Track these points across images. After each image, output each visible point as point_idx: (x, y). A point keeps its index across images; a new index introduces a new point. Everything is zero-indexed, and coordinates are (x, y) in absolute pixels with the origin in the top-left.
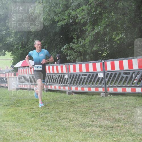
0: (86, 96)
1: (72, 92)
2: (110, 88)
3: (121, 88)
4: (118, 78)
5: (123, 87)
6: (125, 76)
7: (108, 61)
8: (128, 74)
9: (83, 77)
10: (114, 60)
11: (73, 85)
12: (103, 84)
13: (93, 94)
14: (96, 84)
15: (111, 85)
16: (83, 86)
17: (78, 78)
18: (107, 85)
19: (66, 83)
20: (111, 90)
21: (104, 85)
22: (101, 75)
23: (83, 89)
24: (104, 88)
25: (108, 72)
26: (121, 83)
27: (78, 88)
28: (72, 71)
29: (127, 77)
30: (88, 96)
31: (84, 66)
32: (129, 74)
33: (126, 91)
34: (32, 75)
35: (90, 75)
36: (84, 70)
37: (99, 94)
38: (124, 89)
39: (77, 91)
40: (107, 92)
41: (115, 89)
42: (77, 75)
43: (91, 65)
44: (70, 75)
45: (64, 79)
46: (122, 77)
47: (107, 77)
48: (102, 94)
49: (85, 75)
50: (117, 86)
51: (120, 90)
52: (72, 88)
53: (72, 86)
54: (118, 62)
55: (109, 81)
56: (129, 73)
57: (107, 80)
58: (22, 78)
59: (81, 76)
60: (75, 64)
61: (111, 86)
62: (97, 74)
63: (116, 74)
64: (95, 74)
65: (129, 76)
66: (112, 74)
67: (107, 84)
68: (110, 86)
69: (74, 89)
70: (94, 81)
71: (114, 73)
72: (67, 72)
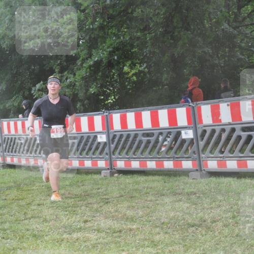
7: (205, 104)
9: (145, 139)
12: (194, 152)
18: (203, 156)
21: (195, 156)
25: (204, 128)
40: (203, 169)
48: (191, 173)
57: (202, 144)
68: (208, 157)
69: (120, 164)
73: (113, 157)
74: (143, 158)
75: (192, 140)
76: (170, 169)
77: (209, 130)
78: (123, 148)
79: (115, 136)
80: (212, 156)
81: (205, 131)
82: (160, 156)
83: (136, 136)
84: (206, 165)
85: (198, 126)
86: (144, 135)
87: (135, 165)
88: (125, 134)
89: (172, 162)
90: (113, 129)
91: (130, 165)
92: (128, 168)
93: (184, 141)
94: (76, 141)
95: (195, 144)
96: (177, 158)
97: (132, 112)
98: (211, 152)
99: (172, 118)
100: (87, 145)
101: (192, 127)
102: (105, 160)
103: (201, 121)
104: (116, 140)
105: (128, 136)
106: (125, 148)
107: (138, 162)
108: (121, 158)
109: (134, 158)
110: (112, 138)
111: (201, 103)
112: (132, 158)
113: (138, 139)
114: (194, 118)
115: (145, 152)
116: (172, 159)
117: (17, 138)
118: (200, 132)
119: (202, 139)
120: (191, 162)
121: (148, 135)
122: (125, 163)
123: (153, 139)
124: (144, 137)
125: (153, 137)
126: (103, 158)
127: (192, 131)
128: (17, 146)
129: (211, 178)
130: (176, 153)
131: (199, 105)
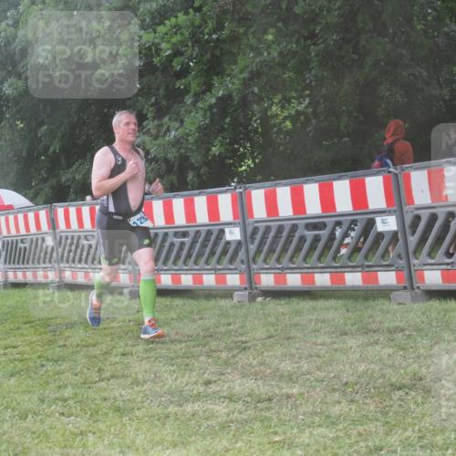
7: (417, 169)
9: (310, 234)
27: (288, 275)
40: (415, 285)
53: (262, 269)
66: (434, 218)
73: (254, 266)
74: (308, 268)
75: (395, 233)
76: (357, 286)
77: (425, 215)
78: (272, 250)
79: (255, 230)
80: (432, 261)
81: (418, 218)
82: (338, 265)
83: (294, 228)
84: (422, 279)
85: (406, 208)
87: (294, 280)
88: (274, 225)
89: (359, 275)
90: (252, 216)
91: (285, 281)
92: (281, 287)
93: (380, 236)
94: (187, 240)
95: (401, 241)
96: (368, 266)
97: (285, 185)
98: (430, 255)
99: (359, 196)
100: (206, 246)
101: (395, 211)
102: (241, 273)
103: (410, 200)
104: (259, 237)
105: (280, 229)
106: (274, 251)
107: (299, 275)
108: (267, 269)
109: (293, 269)
110: (250, 234)
111: (411, 167)
112: (287, 269)
113: (297, 235)
114: (398, 195)
115: (311, 257)
116: (360, 269)
117: (82, 237)
118: (408, 219)
119: (413, 233)
120: (394, 273)
121: (315, 227)
123: (324, 234)
124: (309, 230)
125: (324, 229)
126: (236, 269)
127: (394, 217)
128: (82, 251)
129: (431, 303)
130: (366, 257)
131: (406, 171)
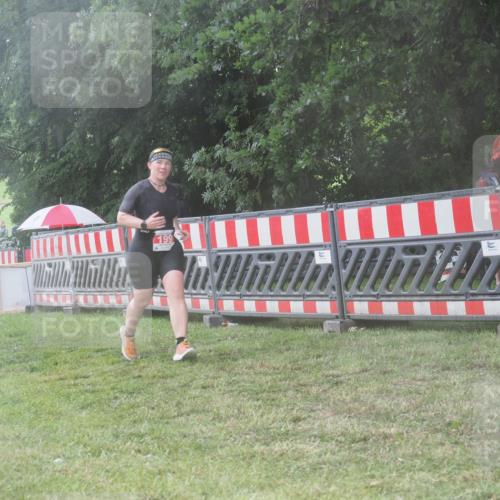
0: (271, 330)
1: (224, 316)
2: (355, 303)
3: (396, 303)
4: (384, 266)
5: (403, 298)
6: (408, 258)
8: (418, 254)
10: (371, 203)
11: (228, 293)
12: (333, 288)
13: (298, 323)
14: (307, 287)
15: (360, 290)
16: (260, 296)
17: (245, 269)
18: (347, 293)
19: (203, 287)
20: (361, 308)
21: (334, 293)
22: (324, 258)
23: (261, 306)
24: (337, 303)
25: (349, 247)
26: (394, 283)
28: (222, 242)
29: (416, 264)
30: (279, 332)
31: (263, 224)
32: (424, 253)
33: (412, 311)
34: (80, 260)
35: (284, 257)
36: (265, 240)
37: (317, 323)
38: (406, 307)
39: (238, 313)
41: (375, 305)
42: (239, 257)
43: (288, 222)
44: (214, 259)
45: (195, 271)
46: (400, 264)
47: (345, 263)
48: (327, 322)
49: (269, 257)
50: (383, 296)
51: (390, 309)
52: (225, 302)
54: (383, 209)
55: (352, 276)
56: (424, 249)
57: (345, 273)
58: (47, 269)
59: (255, 262)
60: (234, 217)
61: (361, 293)
62: (311, 254)
63: (375, 252)
64: (304, 252)
65: (424, 258)
67: (347, 289)
68: (355, 296)
70: (300, 278)
71: (369, 248)
72: (203, 246)
86: (260, 257)
122: (235, 304)
